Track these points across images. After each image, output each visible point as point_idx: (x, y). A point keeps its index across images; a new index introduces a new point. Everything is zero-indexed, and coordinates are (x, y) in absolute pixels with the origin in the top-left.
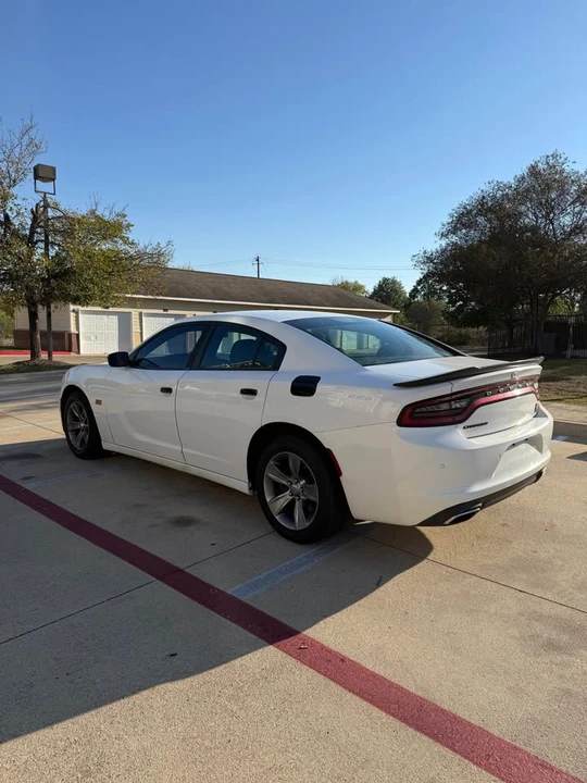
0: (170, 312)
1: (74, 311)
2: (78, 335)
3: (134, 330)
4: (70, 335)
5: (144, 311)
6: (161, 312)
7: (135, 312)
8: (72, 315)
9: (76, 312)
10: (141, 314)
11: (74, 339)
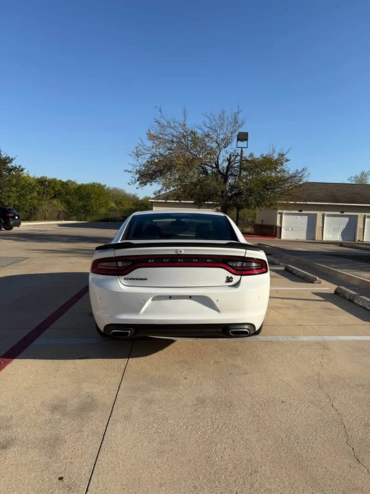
0: (345, 213)
1: (280, 213)
2: (281, 228)
3: (317, 225)
4: (276, 227)
5: (326, 213)
6: (339, 213)
7: (319, 214)
8: (279, 216)
9: (281, 214)
10: (323, 215)
11: (278, 230)
